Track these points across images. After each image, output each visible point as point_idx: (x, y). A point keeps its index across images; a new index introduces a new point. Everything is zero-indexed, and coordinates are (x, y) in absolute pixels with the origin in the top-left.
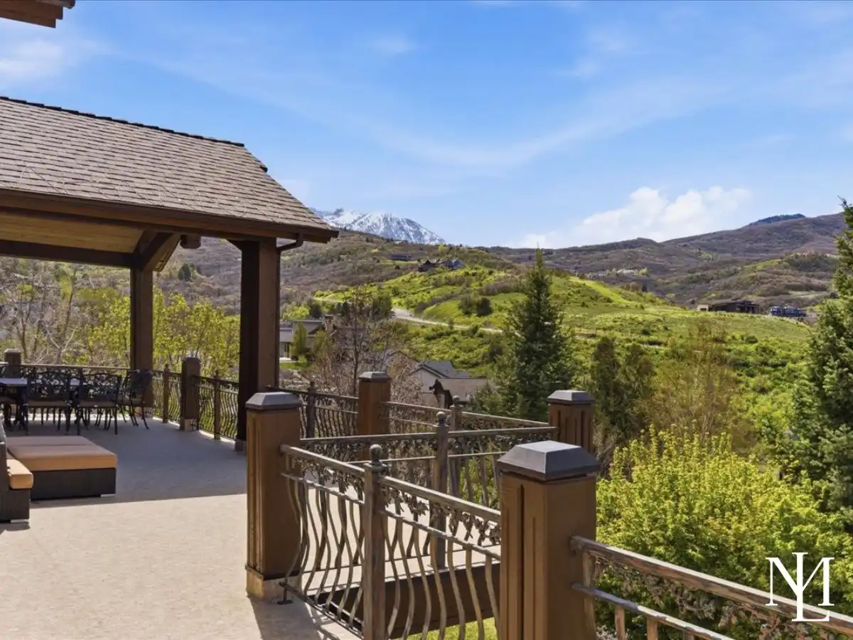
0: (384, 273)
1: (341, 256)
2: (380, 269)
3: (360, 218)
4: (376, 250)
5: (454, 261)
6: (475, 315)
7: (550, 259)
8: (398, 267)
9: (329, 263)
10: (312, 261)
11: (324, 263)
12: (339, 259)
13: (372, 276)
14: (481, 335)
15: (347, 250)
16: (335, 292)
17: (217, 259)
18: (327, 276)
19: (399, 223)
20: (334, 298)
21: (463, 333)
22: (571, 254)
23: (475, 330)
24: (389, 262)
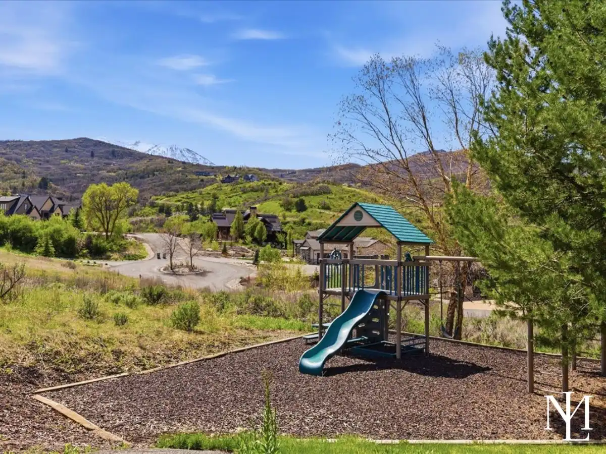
0: (193, 184)
1: (155, 173)
2: (190, 181)
3: (153, 148)
4: (180, 169)
5: (250, 176)
6: (295, 210)
7: (295, 176)
8: (202, 180)
9: (146, 178)
10: (133, 176)
11: (142, 177)
12: (154, 175)
13: (185, 186)
14: (309, 224)
15: (158, 168)
16: (167, 197)
17: (61, 174)
18: (150, 186)
19: (181, 152)
20: (168, 200)
21: (295, 223)
22: (308, 173)
23: (303, 221)
24: (195, 177)
